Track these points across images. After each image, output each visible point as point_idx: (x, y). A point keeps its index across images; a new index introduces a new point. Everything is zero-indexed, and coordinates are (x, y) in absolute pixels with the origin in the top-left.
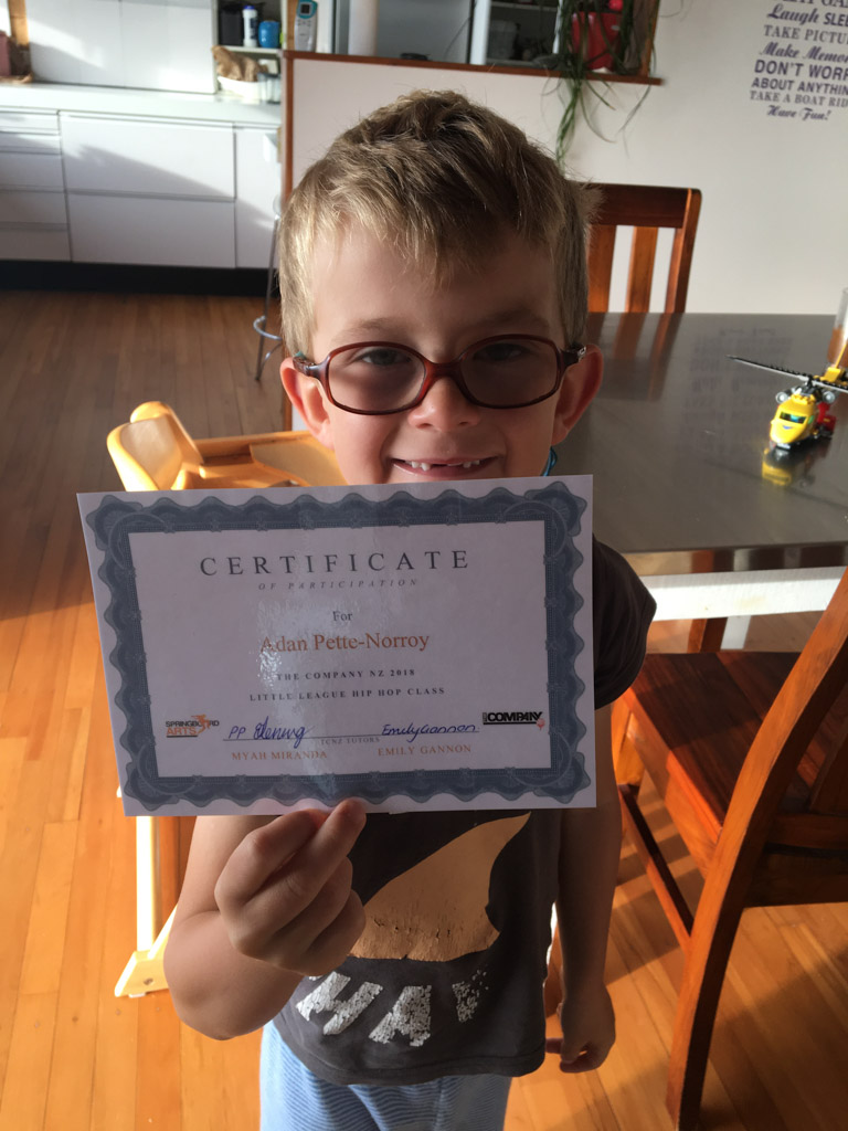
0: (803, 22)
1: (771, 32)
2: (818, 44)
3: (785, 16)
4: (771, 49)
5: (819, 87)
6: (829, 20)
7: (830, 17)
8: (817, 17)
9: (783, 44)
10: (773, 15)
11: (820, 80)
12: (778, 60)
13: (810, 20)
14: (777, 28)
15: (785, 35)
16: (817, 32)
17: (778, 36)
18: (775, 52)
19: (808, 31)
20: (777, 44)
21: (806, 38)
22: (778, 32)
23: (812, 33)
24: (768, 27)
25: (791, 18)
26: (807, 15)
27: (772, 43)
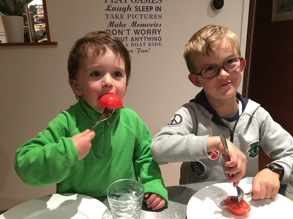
0: (125, 11)
1: (109, 17)
2: (135, 20)
3: (114, 9)
4: (111, 24)
5: (141, 39)
6: (137, 9)
8: (131, 8)
9: (117, 21)
10: (108, 9)
11: (140, 35)
12: (117, 29)
13: (127, 10)
14: (112, 15)
15: (117, 18)
16: (133, 15)
17: (113, 18)
18: (114, 26)
19: (128, 15)
20: (114, 22)
21: (128, 18)
22: (113, 17)
23: (130, 15)
24: (107, 15)
25: (118, 10)
26: (126, 8)
27: (111, 22)
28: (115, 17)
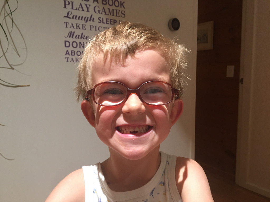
0: (87, 21)
1: (69, 26)
3: (75, 17)
4: (71, 34)
6: (101, 21)
7: (101, 19)
8: (94, 19)
9: (78, 32)
10: (67, 17)
12: (78, 41)
13: (90, 20)
14: (72, 24)
15: (78, 28)
16: (96, 27)
17: (74, 28)
18: (74, 36)
19: (91, 26)
20: (74, 32)
21: (91, 30)
22: (73, 26)
23: (93, 27)
24: (66, 23)
25: (79, 19)
26: (88, 18)
27: (71, 32)
28: (75, 27)
